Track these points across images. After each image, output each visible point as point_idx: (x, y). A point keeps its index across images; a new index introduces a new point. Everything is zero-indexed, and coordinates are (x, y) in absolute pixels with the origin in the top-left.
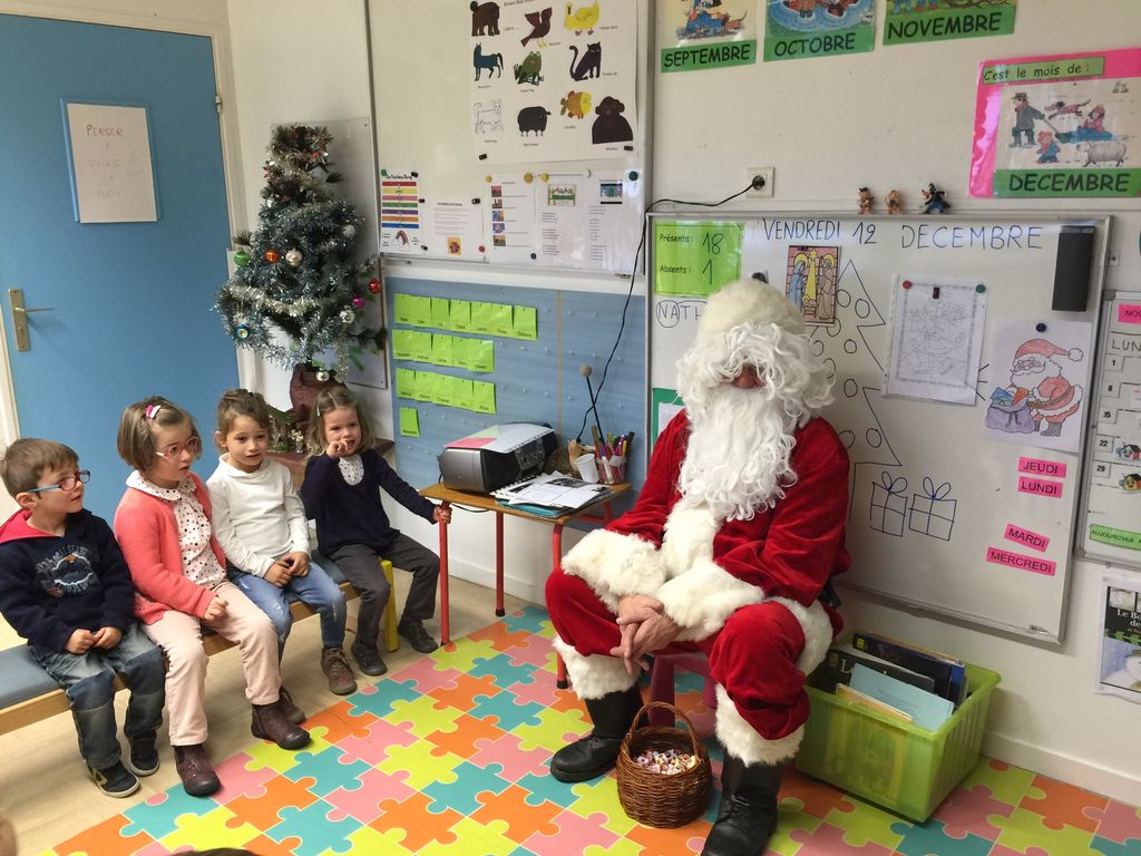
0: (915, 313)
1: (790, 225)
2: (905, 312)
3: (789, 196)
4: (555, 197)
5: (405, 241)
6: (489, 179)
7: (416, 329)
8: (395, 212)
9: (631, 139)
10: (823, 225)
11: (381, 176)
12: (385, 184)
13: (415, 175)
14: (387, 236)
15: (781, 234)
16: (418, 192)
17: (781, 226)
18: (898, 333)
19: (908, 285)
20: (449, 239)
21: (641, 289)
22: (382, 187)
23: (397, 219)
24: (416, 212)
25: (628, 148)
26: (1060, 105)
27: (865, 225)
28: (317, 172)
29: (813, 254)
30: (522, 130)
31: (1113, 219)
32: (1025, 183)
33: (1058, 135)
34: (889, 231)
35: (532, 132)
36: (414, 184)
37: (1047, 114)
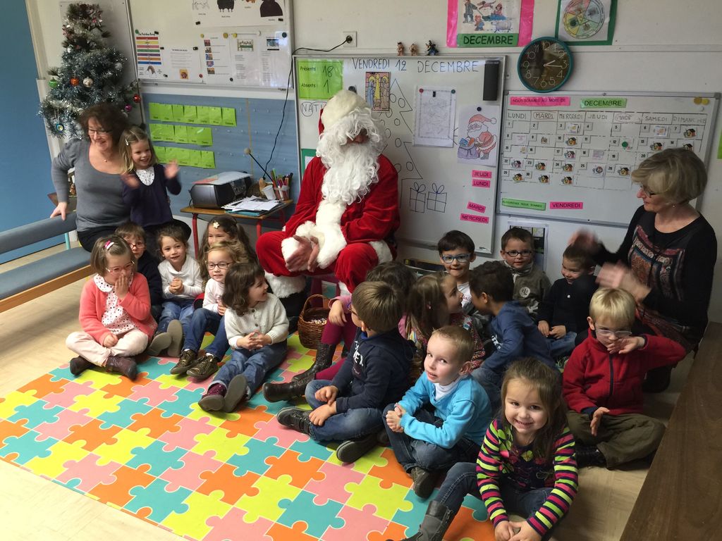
0: (425, 105)
1: (366, 61)
2: (421, 104)
3: (365, 46)
4: (242, 47)
5: (153, 72)
6: (203, 36)
7: (164, 122)
8: (146, 55)
9: (282, 15)
10: (381, 61)
11: (135, 34)
12: (138, 38)
13: (157, 33)
14: (142, 69)
15: (362, 66)
16: (160, 42)
17: (362, 62)
18: (418, 115)
19: (421, 91)
20: (180, 70)
21: (292, 96)
22: (136, 40)
23: (147, 59)
24: (159, 55)
25: (280, 20)
26: (484, 3)
27: (401, 61)
28: (95, 31)
29: (378, 76)
30: (220, 8)
31: (507, 57)
32: (469, 40)
33: (483, 17)
34: (412, 64)
35: (226, 10)
36: (157, 38)
37: (479, 7)
